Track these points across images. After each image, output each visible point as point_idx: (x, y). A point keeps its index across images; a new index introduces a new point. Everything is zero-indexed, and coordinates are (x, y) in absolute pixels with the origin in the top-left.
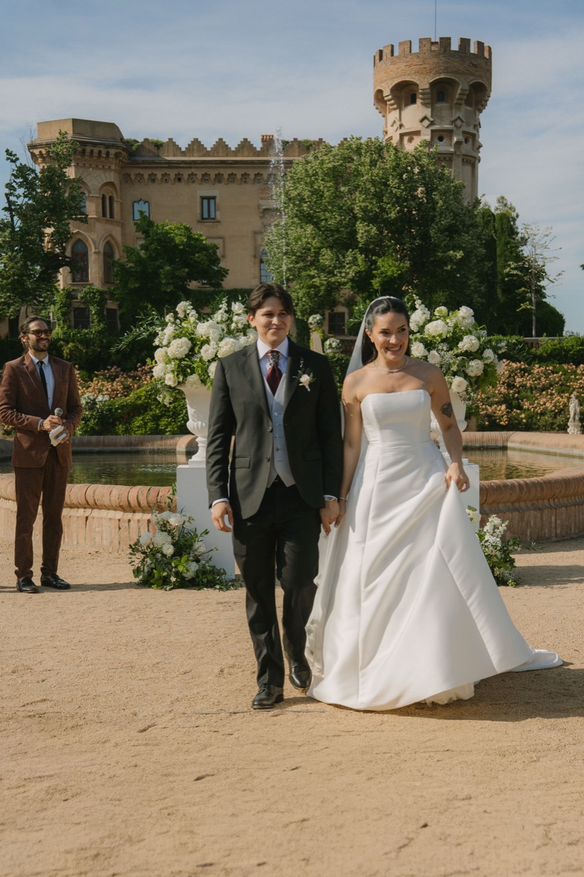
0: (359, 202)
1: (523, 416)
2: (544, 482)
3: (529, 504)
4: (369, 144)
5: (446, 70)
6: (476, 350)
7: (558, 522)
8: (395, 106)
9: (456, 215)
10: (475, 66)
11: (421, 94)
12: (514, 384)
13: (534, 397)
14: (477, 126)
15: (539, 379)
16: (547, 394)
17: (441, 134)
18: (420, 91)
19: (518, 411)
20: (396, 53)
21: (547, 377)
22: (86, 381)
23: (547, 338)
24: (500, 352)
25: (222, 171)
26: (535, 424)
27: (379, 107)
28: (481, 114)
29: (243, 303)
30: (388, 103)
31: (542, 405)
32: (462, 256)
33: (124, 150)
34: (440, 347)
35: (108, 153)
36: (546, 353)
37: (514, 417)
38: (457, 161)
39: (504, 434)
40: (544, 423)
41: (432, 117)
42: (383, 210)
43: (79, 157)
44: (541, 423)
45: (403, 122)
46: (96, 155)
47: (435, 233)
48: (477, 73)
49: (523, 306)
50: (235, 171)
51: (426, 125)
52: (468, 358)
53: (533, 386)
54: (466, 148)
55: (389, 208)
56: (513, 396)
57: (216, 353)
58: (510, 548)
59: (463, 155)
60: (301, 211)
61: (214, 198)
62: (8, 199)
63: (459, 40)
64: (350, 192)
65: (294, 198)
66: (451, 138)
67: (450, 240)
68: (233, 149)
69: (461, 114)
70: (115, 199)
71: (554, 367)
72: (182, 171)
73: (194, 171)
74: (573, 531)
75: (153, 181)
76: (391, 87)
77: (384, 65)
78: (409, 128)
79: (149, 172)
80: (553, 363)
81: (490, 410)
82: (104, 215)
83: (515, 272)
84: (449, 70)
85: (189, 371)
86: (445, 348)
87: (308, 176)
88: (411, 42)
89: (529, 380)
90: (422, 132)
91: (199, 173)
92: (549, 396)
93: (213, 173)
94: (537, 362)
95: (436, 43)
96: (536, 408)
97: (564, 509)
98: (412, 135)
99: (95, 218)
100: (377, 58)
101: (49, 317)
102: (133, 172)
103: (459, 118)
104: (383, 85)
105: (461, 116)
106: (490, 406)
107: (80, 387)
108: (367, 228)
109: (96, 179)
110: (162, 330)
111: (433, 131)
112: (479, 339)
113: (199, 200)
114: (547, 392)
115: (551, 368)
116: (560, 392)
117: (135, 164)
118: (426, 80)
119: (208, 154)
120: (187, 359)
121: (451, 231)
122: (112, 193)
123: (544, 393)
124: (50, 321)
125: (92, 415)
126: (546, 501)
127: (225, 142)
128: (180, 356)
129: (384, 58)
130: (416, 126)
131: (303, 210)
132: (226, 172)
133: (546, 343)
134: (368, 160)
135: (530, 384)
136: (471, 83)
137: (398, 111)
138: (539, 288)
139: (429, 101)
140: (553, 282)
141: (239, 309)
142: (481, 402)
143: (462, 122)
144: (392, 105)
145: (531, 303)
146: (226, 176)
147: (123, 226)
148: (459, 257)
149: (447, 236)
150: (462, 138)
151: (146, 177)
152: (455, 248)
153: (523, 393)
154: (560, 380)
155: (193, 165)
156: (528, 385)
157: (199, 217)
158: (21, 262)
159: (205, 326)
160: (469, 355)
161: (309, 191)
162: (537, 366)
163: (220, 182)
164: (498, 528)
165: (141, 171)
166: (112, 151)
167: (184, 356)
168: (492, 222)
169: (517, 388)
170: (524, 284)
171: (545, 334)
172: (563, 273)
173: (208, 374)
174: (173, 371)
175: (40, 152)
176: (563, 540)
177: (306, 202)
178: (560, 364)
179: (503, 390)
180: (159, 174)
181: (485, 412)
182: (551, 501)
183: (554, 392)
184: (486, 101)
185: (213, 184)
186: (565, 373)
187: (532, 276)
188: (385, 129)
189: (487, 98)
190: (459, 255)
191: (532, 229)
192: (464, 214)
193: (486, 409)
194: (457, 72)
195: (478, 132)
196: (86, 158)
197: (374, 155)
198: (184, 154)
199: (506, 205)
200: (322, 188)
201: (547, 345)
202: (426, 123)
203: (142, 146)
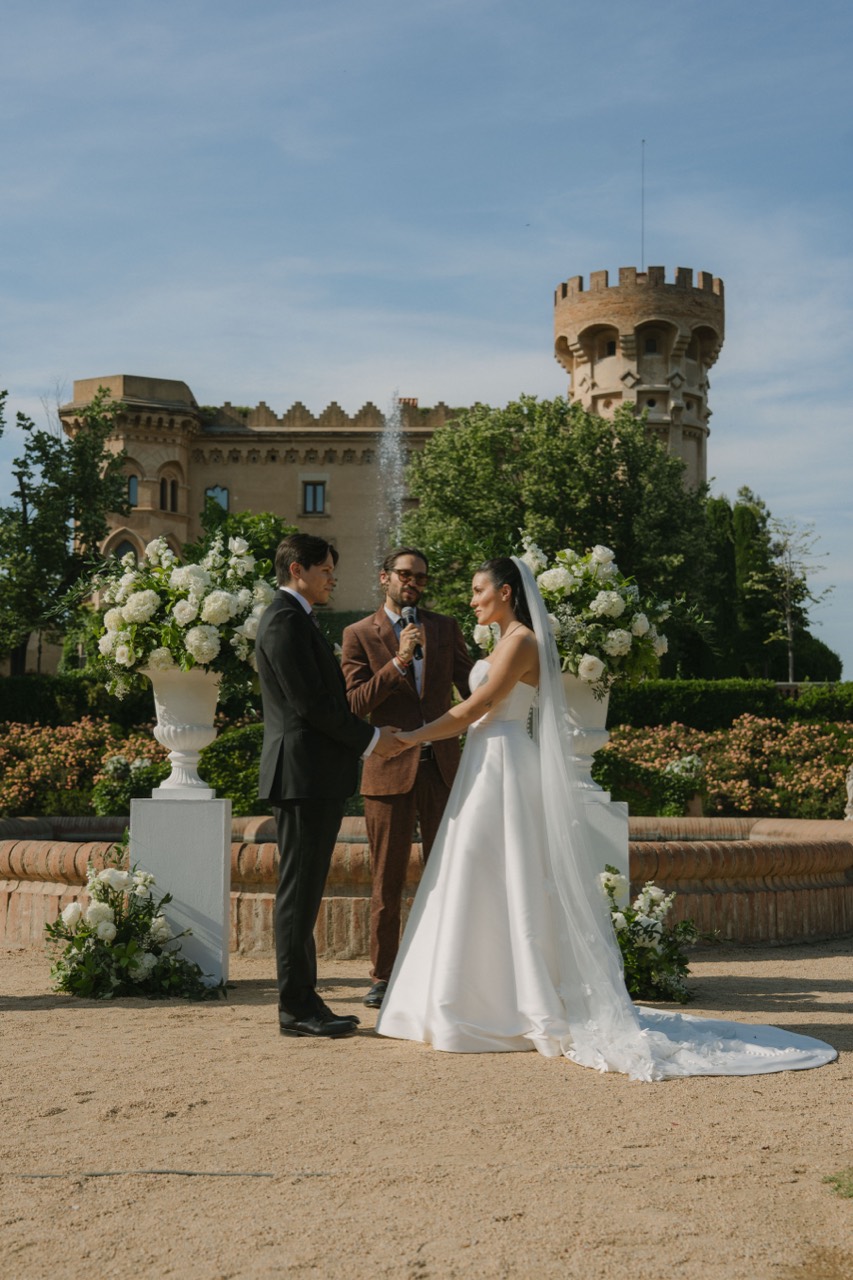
0: (528, 485)
1: (775, 797)
2: (755, 848)
3: (730, 883)
4: (546, 406)
5: (658, 310)
6: (619, 614)
7: (781, 915)
8: (585, 358)
9: (671, 505)
10: (700, 305)
11: (623, 342)
12: (761, 751)
13: (792, 769)
14: (705, 386)
15: (800, 743)
16: (812, 766)
17: (650, 396)
18: (621, 338)
19: (768, 790)
20: (587, 286)
21: (811, 740)
22: (119, 739)
23: (811, 684)
24: (661, 620)
25: (334, 447)
26: (795, 810)
27: (562, 360)
28: (709, 371)
29: (247, 539)
30: (575, 354)
31: (804, 782)
32: (682, 563)
33: (195, 417)
34: (560, 609)
35: (172, 422)
36: (810, 705)
37: (761, 798)
38: (676, 434)
39: (744, 821)
40: (808, 809)
41: (638, 372)
42: (565, 496)
43: (130, 426)
44: (804, 809)
45: (597, 379)
46: (154, 423)
47: (641, 530)
48: (704, 315)
49: (773, 637)
50: (353, 447)
51: (630, 384)
52: (606, 626)
53: (790, 753)
54: (689, 416)
55: (575, 495)
56: (760, 767)
57: (199, 615)
58: (680, 939)
59: (685, 426)
60: (444, 498)
61: (322, 484)
62: (20, 479)
63: (676, 271)
64: (514, 471)
65: (433, 481)
66: (666, 403)
67: (662, 541)
68: (352, 416)
69: (679, 370)
70: (180, 484)
71: (823, 726)
72: (276, 446)
73: (294, 446)
74: (806, 931)
75: (236, 460)
76: (578, 333)
77: (569, 303)
78: (606, 389)
79: (231, 447)
80: (820, 719)
81: (724, 787)
82: (163, 506)
83: (760, 587)
84: (663, 310)
85: (155, 642)
86: (569, 612)
87: (453, 448)
88: (607, 273)
89: (785, 744)
90: (624, 394)
91: (302, 449)
92: (815, 769)
93: (321, 449)
94: (796, 718)
95: (644, 274)
96: (795, 785)
97: (789, 893)
98: (609, 397)
99: (149, 512)
100: (560, 294)
101: (77, 651)
102: (207, 448)
103: (677, 375)
104: (568, 329)
105: (680, 373)
106: (725, 782)
107: (109, 748)
108: (540, 521)
109: (154, 458)
110: (117, 580)
111: (639, 393)
112: (624, 598)
113: (300, 486)
114: (812, 762)
115: (817, 727)
116: (832, 763)
117: (211, 437)
118: (629, 323)
119: (315, 423)
120: (151, 623)
121: (667, 528)
122: (175, 476)
123: (807, 763)
124: (77, 657)
125: (122, 787)
126: (759, 880)
127: (340, 407)
128: (140, 619)
129: (569, 294)
130: (618, 386)
131: (446, 496)
132: (340, 448)
133: (810, 690)
134: (544, 426)
135: (786, 750)
136: (694, 327)
137: (589, 365)
138: (798, 611)
139: (634, 352)
140: (818, 602)
141: (240, 547)
142: (711, 775)
143: (682, 379)
144: (580, 357)
145: (785, 633)
146: (340, 454)
147: (189, 522)
148: (676, 562)
149: (658, 535)
150: (681, 402)
151: (225, 454)
152: (673, 551)
153: (776, 764)
154: (832, 745)
155: (293, 439)
156: (783, 751)
157: (300, 510)
158: (32, 567)
159: (183, 573)
160: (607, 622)
161: (455, 469)
162: (796, 724)
163: (331, 461)
164: (658, 905)
165: (219, 447)
166: (179, 419)
167: (148, 619)
168: (728, 519)
169: (766, 756)
170: (775, 604)
171: (807, 678)
172: (832, 589)
173: (184, 646)
174: (128, 642)
175: (76, 420)
176: (790, 945)
177: (449, 485)
178: (831, 721)
179: (745, 758)
180: (244, 450)
181: (716, 790)
182: (768, 881)
183: (822, 762)
184: (717, 352)
185: (322, 464)
186: (839, 734)
187: (787, 594)
188: (571, 390)
189: (718, 348)
190: (677, 560)
191: (785, 526)
192: (684, 504)
193: (719, 786)
194: (674, 313)
195: (706, 394)
196: (140, 427)
197: (554, 421)
198: (280, 423)
199: (751, 499)
200: (473, 465)
201: (811, 694)
202: (630, 381)
203: (219, 412)
